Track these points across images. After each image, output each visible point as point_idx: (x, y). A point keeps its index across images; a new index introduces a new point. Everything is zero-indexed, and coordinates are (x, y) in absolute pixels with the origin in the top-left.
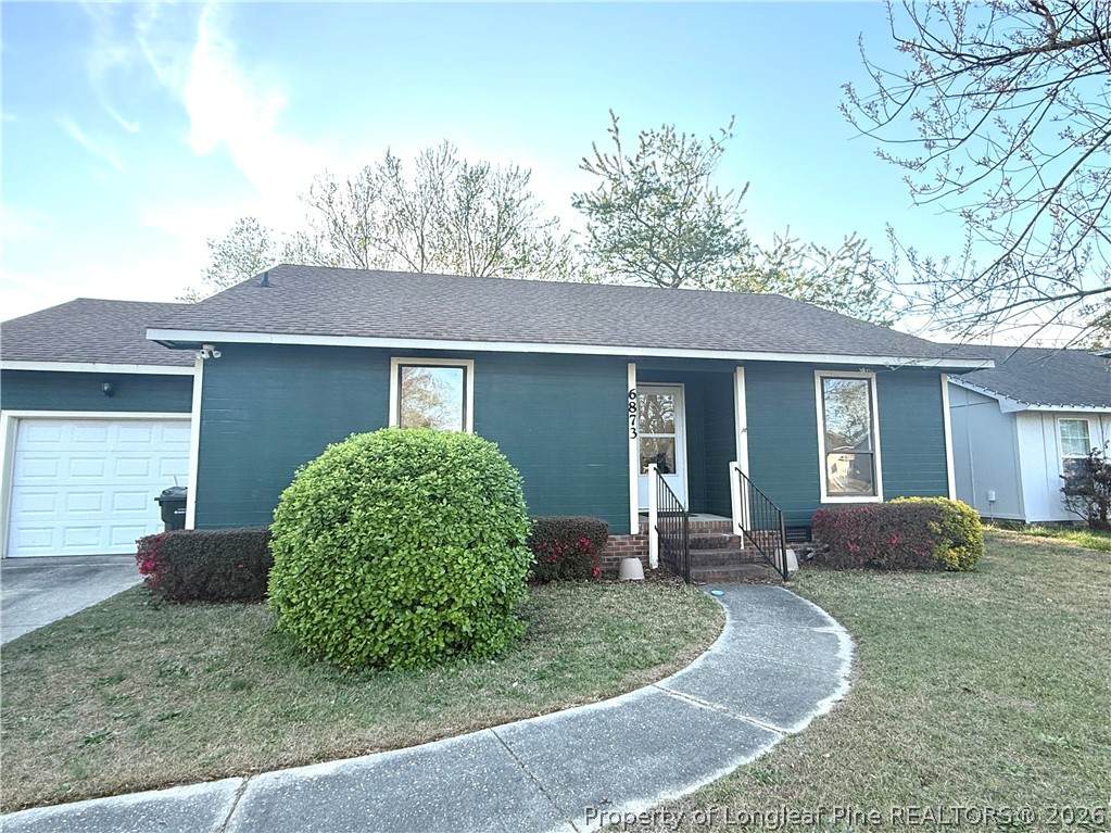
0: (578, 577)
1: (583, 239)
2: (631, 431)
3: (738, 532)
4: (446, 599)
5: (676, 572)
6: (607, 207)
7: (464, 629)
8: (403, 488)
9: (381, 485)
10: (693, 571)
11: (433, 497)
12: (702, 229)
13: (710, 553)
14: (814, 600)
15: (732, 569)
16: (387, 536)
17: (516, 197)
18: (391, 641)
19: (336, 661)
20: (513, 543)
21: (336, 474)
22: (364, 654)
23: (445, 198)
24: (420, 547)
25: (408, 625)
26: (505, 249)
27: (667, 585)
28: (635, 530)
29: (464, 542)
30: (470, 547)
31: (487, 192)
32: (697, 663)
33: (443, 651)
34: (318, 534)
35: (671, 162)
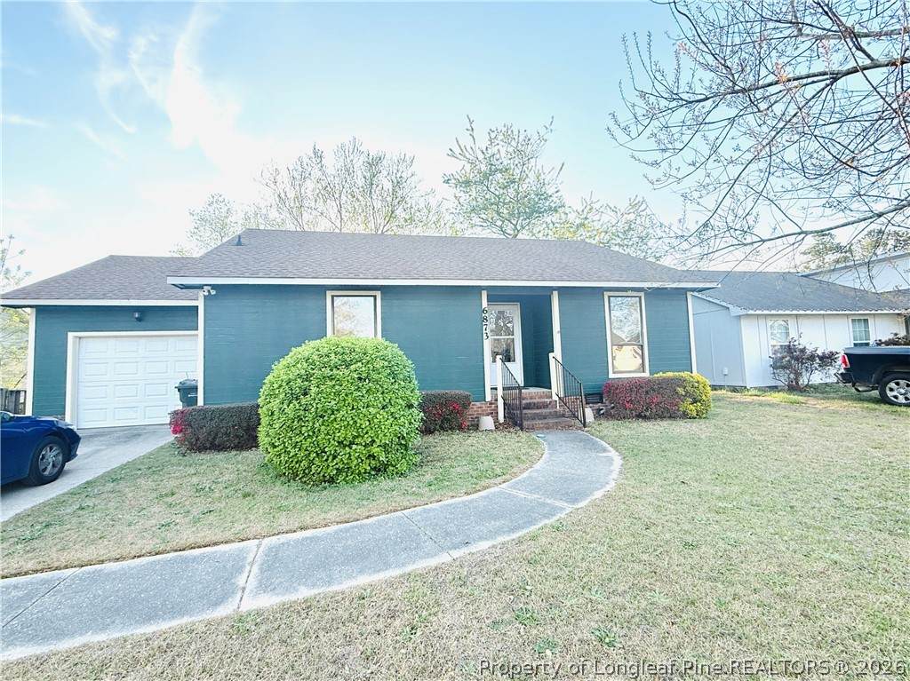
0: (452, 429)
1: (451, 204)
2: (485, 335)
3: (555, 398)
4: (370, 440)
5: (515, 424)
6: (467, 183)
7: (381, 459)
8: (341, 373)
9: (327, 372)
10: (525, 423)
11: (360, 379)
12: (533, 196)
13: (538, 411)
14: (601, 438)
15: (551, 421)
16: (333, 402)
17: (404, 175)
18: (337, 466)
19: (304, 479)
20: (410, 406)
21: (299, 366)
22: (321, 475)
23: (355, 177)
24: (353, 409)
25: (347, 456)
26: (397, 212)
27: (509, 432)
28: (488, 398)
29: (380, 405)
30: (383, 408)
31: (385, 173)
32: (525, 475)
33: (369, 473)
34: (290, 402)
35: (511, 150)
